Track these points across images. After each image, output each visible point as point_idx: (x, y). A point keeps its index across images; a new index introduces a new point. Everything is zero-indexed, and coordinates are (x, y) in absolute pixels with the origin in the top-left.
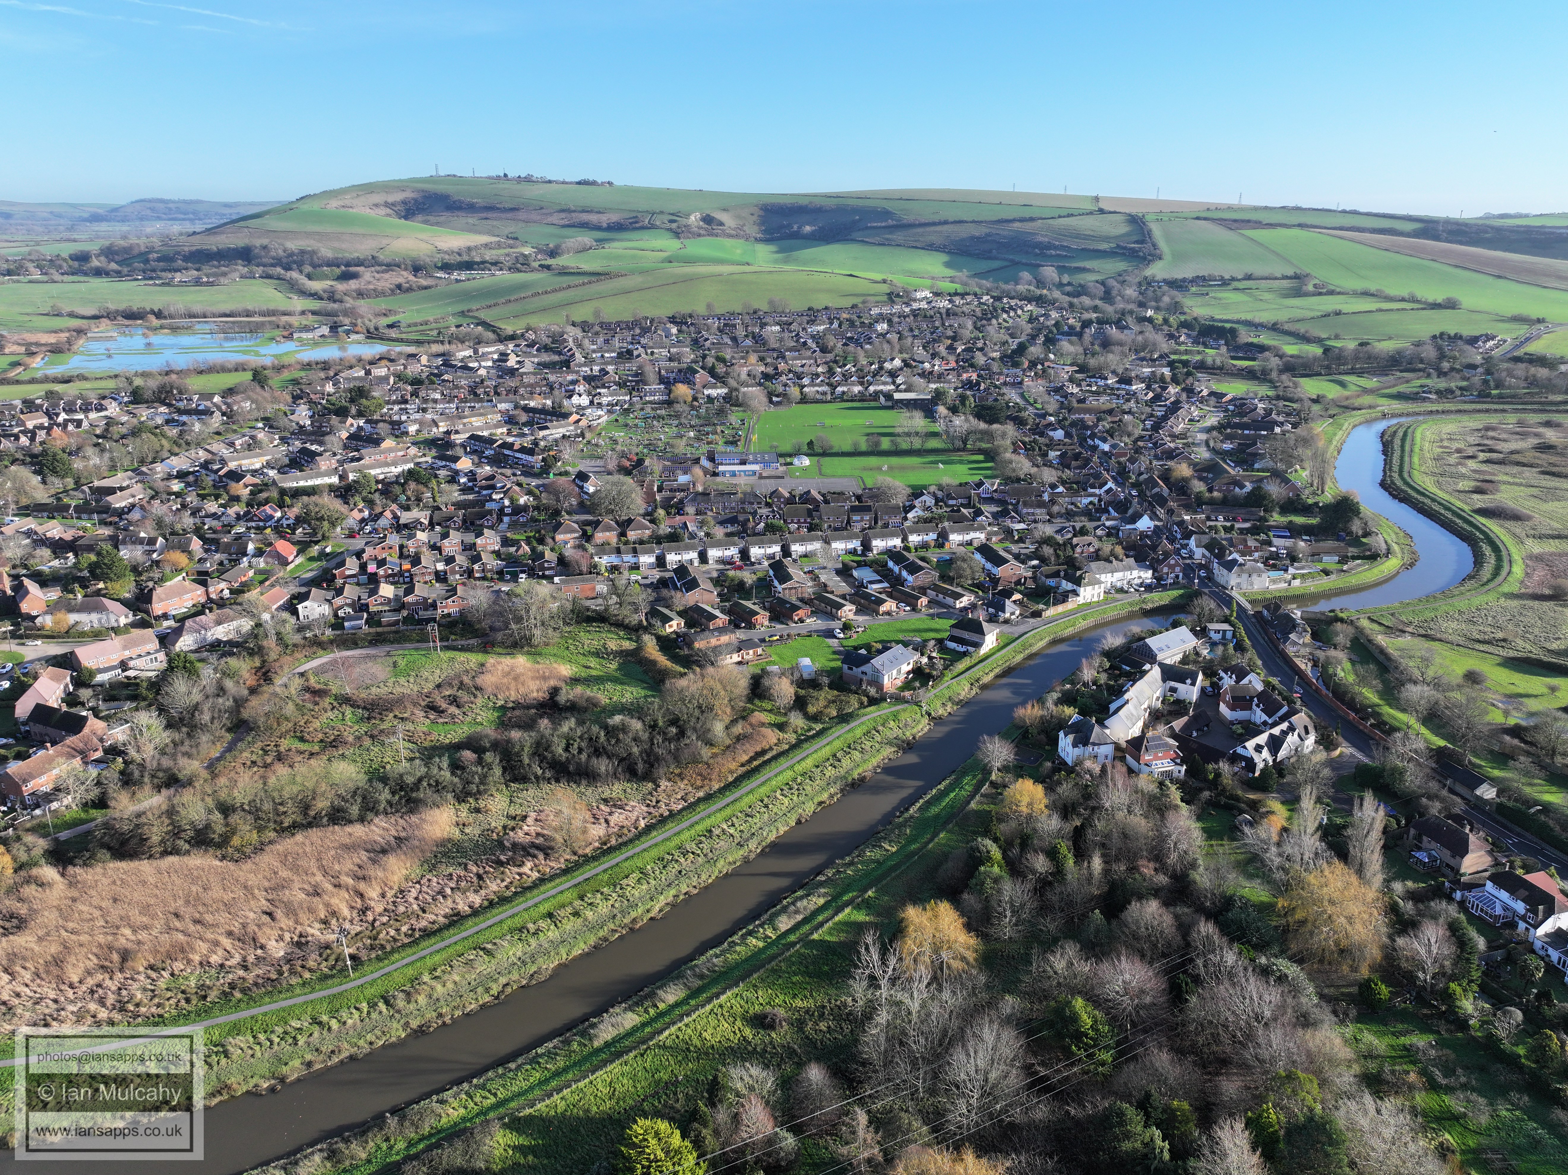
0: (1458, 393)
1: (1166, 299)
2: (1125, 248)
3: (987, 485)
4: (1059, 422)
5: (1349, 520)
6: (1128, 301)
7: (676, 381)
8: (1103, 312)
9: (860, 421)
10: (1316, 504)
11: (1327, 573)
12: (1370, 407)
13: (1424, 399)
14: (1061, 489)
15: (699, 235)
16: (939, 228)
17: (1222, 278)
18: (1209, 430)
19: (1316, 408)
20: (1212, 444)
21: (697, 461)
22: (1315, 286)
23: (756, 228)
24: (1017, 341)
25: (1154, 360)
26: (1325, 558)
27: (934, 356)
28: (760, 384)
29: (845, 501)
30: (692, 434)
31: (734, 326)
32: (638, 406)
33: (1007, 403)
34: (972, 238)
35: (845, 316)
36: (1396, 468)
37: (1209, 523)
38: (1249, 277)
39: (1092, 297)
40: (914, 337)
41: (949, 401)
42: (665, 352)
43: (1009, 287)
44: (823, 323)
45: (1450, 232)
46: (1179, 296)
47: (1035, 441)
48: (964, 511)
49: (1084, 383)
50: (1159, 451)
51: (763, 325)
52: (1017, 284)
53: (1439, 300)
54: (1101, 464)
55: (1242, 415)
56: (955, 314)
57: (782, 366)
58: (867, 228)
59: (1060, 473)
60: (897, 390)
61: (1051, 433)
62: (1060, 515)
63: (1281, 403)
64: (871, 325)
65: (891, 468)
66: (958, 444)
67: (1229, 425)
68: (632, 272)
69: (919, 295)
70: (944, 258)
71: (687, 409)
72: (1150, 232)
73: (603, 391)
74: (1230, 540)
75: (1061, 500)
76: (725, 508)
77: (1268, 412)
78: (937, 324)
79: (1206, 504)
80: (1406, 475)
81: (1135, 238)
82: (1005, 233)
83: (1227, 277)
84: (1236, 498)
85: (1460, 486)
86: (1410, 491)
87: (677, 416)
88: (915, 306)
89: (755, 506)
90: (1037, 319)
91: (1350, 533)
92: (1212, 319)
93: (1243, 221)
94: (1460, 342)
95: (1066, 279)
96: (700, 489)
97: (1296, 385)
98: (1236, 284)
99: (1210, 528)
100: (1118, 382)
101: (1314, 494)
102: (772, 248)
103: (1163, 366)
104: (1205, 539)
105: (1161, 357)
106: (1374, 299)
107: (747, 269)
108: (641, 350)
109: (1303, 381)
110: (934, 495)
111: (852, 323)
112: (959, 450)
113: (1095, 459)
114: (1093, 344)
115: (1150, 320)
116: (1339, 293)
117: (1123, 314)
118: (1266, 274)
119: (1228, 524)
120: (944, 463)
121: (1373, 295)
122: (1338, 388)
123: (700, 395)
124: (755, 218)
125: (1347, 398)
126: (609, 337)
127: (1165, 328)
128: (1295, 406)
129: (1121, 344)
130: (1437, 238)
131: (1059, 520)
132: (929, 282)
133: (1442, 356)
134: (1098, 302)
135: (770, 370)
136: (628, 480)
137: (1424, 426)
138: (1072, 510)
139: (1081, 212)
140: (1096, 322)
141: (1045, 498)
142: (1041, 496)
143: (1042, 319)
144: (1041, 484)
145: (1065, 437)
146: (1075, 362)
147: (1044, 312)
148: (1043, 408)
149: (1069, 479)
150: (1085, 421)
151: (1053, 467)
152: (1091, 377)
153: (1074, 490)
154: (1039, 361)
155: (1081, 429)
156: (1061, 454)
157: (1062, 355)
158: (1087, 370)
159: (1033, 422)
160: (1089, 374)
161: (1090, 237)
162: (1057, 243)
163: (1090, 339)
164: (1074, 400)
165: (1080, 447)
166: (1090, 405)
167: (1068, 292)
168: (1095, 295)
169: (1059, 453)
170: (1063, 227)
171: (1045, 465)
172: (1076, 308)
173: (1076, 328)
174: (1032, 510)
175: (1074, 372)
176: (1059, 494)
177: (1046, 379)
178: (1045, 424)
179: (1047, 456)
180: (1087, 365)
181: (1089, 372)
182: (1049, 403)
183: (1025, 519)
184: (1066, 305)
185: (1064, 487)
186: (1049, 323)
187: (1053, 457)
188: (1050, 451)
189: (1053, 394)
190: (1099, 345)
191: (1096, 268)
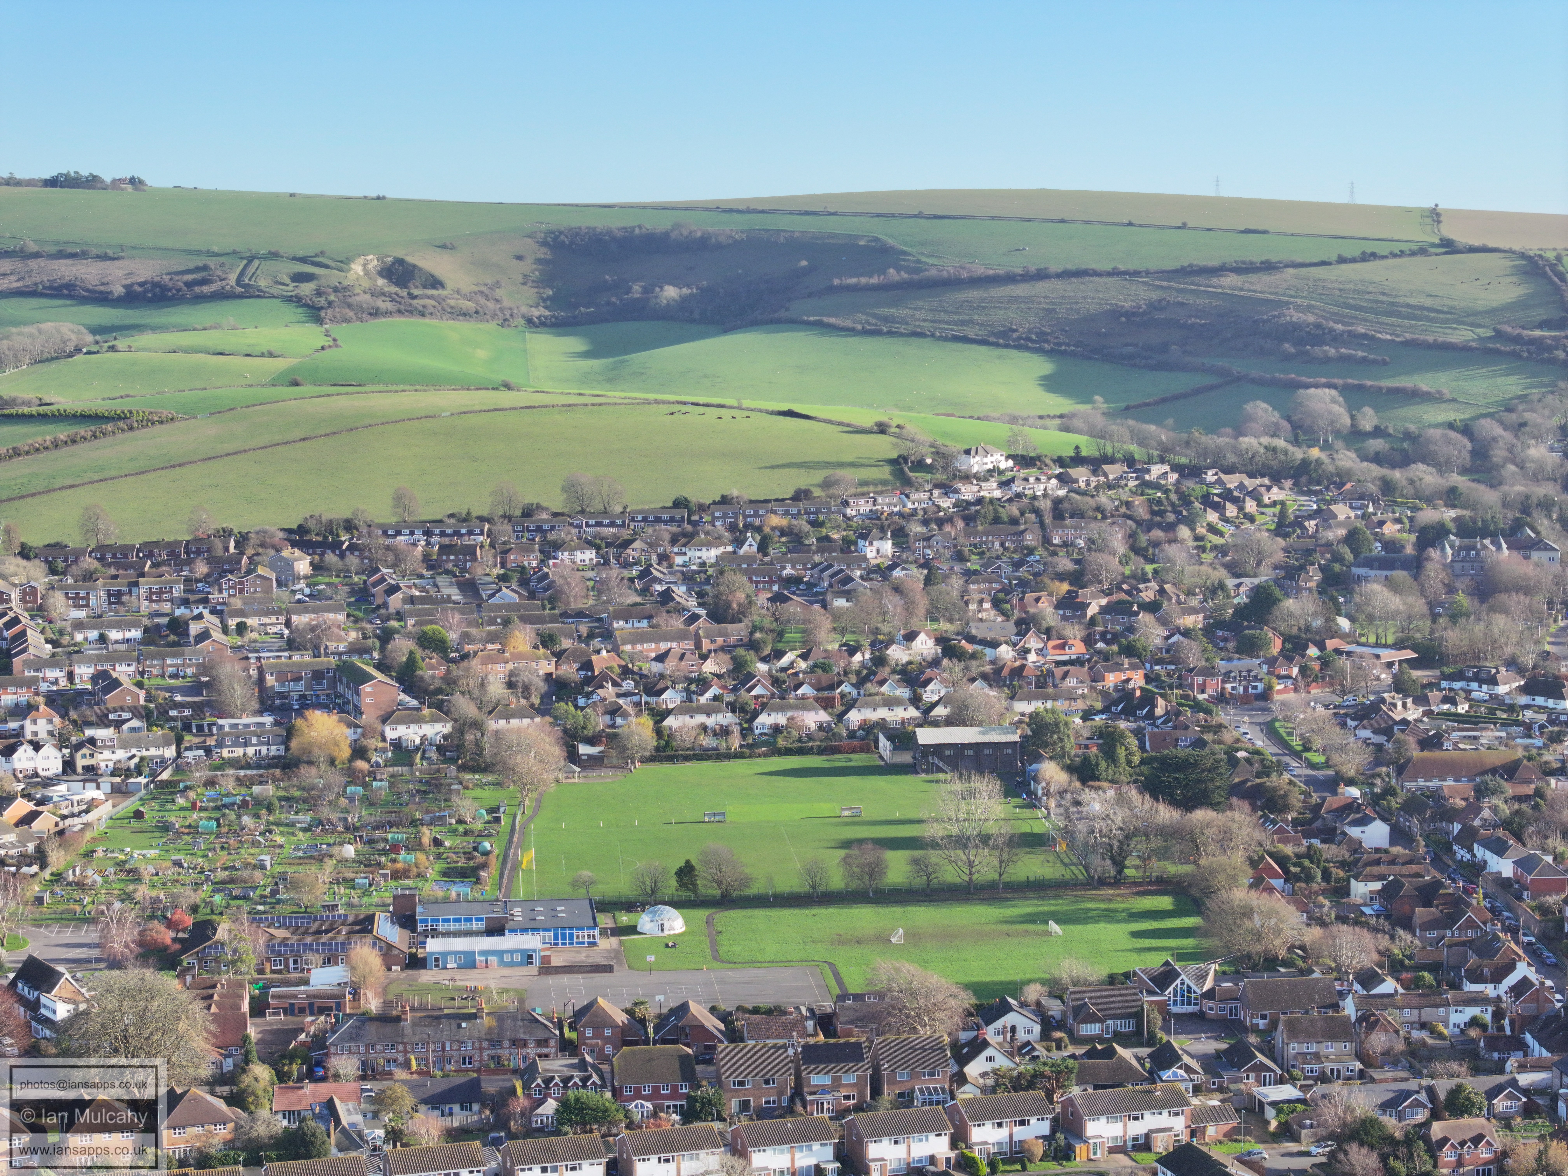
2: (1517, 340)
3: (1186, 978)
4: (1375, 800)
6: (1537, 477)
7: (306, 704)
8: (1472, 506)
9: (826, 808)
14: (1389, 985)
15: (375, 313)
16: (1021, 290)
21: (365, 925)
23: (530, 293)
24: (1248, 583)
27: (1024, 625)
28: (542, 710)
29: (787, 1030)
30: (349, 851)
31: (470, 551)
32: (200, 775)
33: (1230, 752)
34: (1115, 314)
35: (775, 520)
39: (1442, 466)
40: (969, 575)
41: (1071, 747)
42: (276, 626)
43: (1221, 440)
44: (717, 541)
47: (1311, 854)
48: (1125, 1053)
49: (1434, 695)
51: (550, 549)
52: (1240, 433)
54: (1495, 913)
56: (1078, 514)
57: (603, 660)
58: (832, 290)
59: (1384, 941)
60: (927, 721)
61: (1354, 832)
62: (1389, 1058)
64: (847, 546)
65: (914, 937)
66: (1103, 866)
68: (190, 413)
69: (977, 464)
70: (1043, 366)
71: (336, 779)
73: (101, 733)
75: (1391, 1016)
76: (443, 1060)
78: (1030, 539)
81: (1541, 314)
82: (1202, 301)
87: (310, 801)
88: (968, 492)
89: (531, 1051)
90: (1298, 523)
95: (1368, 419)
96: (372, 1003)
100: (1525, 690)
102: (574, 343)
107: (504, 398)
108: (211, 620)
110: (1039, 1011)
111: (795, 539)
112: (1103, 883)
113: (1478, 899)
114: (1451, 590)
117: (1526, 510)
120: (1062, 919)
123: (373, 743)
124: (527, 266)
126: (121, 585)
129: (1524, 588)
131: (1388, 1073)
132: (1003, 430)
134: (1457, 479)
135: (569, 671)
136: (169, 982)
138: (1423, 1044)
139: (1396, 248)
140: (1454, 530)
141: (1346, 1012)
142: (1336, 1006)
143: (1311, 525)
144: (1335, 974)
145: (1393, 842)
146: (1408, 639)
147: (1315, 507)
148: (1327, 765)
149: (1410, 957)
150: (1444, 798)
151: (1365, 925)
152: (1452, 678)
153: (1423, 986)
154: (1309, 636)
155: (1433, 818)
156: (1384, 887)
157: (1371, 619)
158: (1441, 660)
159: (1304, 801)
160: (1446, 669)
161: (1425, 313)
162: (1340, 327)
163: (1443, 575)
164: (1411, 741)
165: (1435, 868)
166: (1456, 754)
167: (1377, 454)
168: (1448, 462)
169: (1377, 886)
170: (1352, 286)
171: (1342, 919)
172: (1402, 496)
173: (1403, 547)
174: (1314, 1048)
175: (1405, 665)
176: (1386, 1001)
177: (1332, 685)
178: (1335, 806)
179: (1348, 894)
180: (1440, 645)
181: (1447, 664)
182: (1342, 748)
183: (1295, 1072)
184: (1373, 488)
185: (1398, 980)
186: (1330, 535)
187: (1363, 897)
188: (1353, 881)
189: (1354, 723)
190: (1469, 593)
191: (1445, 391)
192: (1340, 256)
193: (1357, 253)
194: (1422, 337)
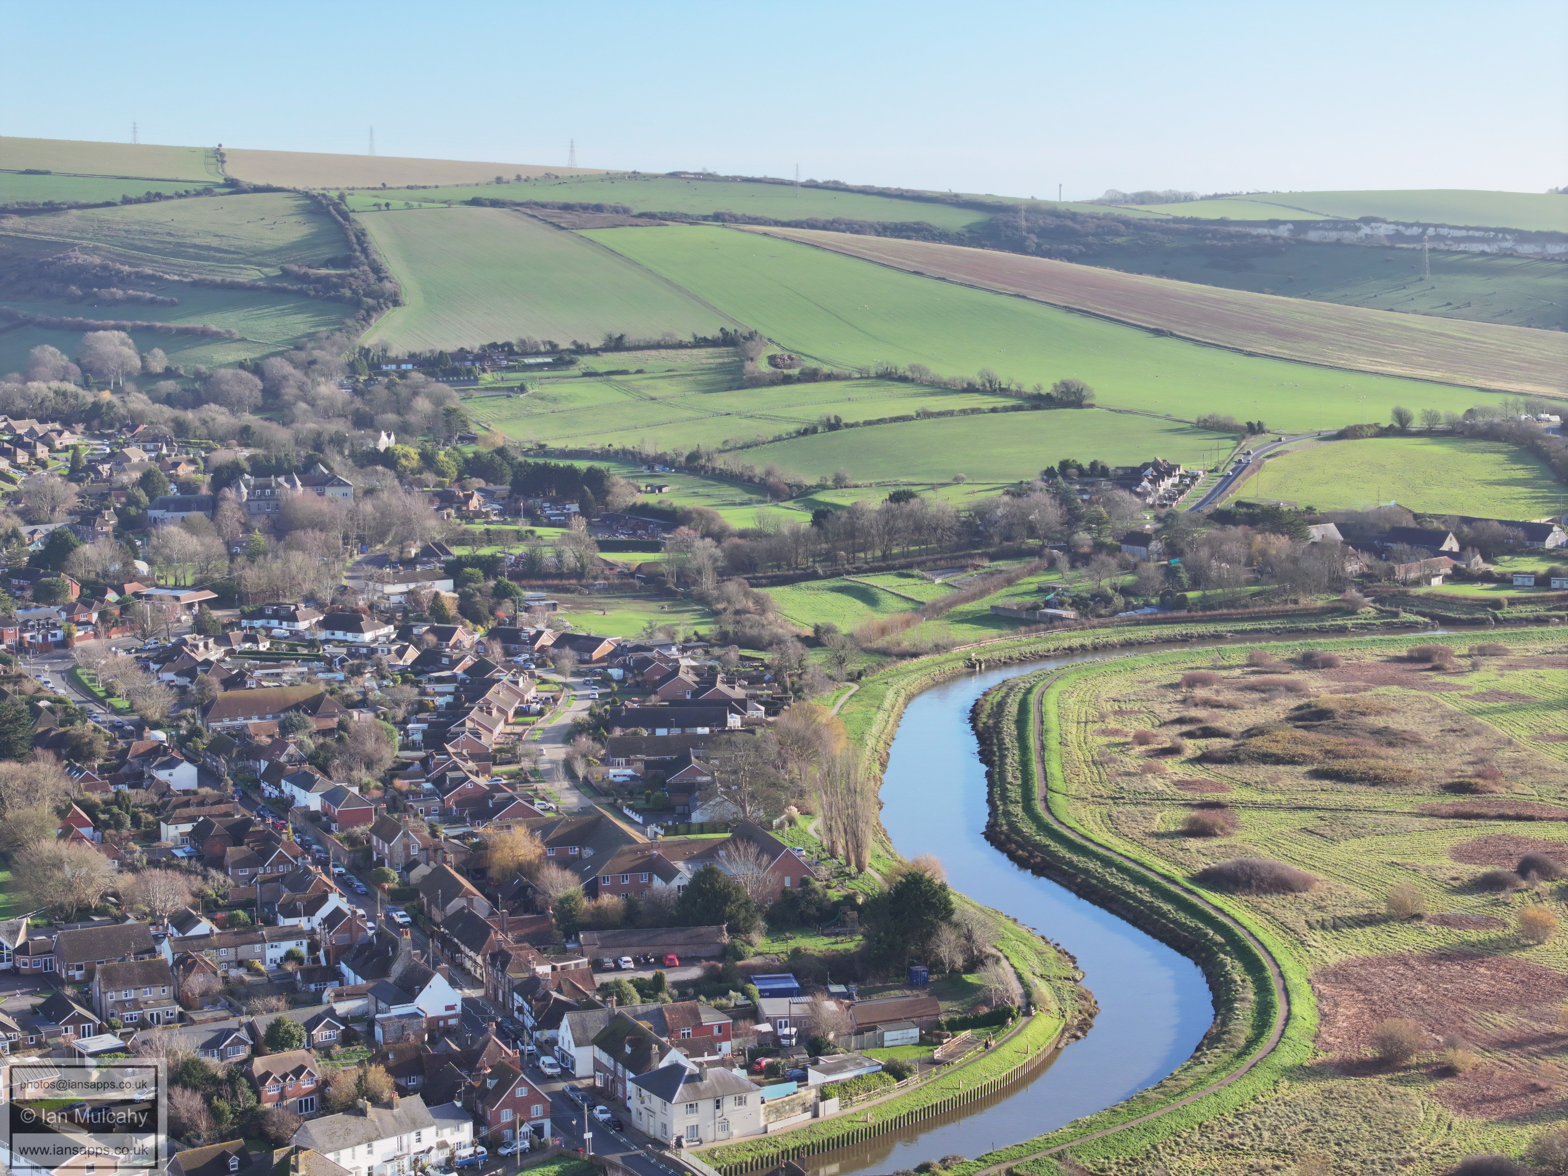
0: (1119, 601)
1: (423, 404)
2: (304, 278)
4: (181, 742)
5: (931, 932)
6: (328, 413)
8: (266, 444)
10: (850, 899)
11: (897, 1072)
12: (938, 648)
13: (1052, 622)
14: (204, 926)
17: (553, 349)
18: (570, 734)
19: (815, 659)
20: (581, 770)
22: (772, 360)
24: (43, 530)
25: (410, 563)
26: (889, 1036)
33: (32, 702)
36: (1015, 793)
37: (601, 979)
38: (616, 344)
39: (234, 405)
43: (9, 386)
45: (1043, 233)
46: (454, 398)
47: (119, 800)
49: (235, 634)
50: (450, 800)
52: (28, 377)
53: (1047, 388)
54: (306, 847)
55: (644, 688)
59: (197, 883)
61: (162, 775)
62: (208, 999)
63: (734, 653)
67: (615, 718)
72: (361, 236)
74: (657, 1016)
75: (208, 957)
77: (707, 678)
79: (586, 927)
80: (1039, 807)
81: (326, 253)
83: (564, 344)
84: (657, 904)
85: (1158, 825)
86: (1054, 846)
90: (91, 467)
91: (937, 965)
92: (542, 450)
93: (585, 208)
94: (1104, 484)
95: (159, 361)
97: (762, 606)
98: (587, 362)
99: (604, 989)
100: (324, 625)
101: (842, 874)
103: (434, 577)
104: (596, 1021)
105: (427, 552)
106: (909, 389)
109: (777, 594)
113: (288, 835)
114: (247, 529)
115: (388, 459)
116: (829, 377)
117: (318, 447)
118: (656, 336)
119: (648, 975)
121: (903, 379)
122: (859, 605)
125: (883, 631)
127: (429, 477)
128: (767, 657)
129: (320, 524)
130: (1019, 247)
131: (208, 1014)
133: (1073, 519)
134: (249, 419)
137: (1061, 685)
138: (241, 981)
139: (181, 188)
140: (249, 469)
141: (163, 957)
142: (152, 951)
143: (105, 469)
144: (149, 919)
145: (201, 783)
146: (206, 579)
147: (108, 450)
148: (131, 709)
149: (224, 897)
150: (250, 736)
151: (177, 868)
152: (252, 616)
153: (239, 925)
154: (108, 581)
155: (240, 756)
156: (195, 829)
157: (169, 560)
158: (240, 599)
159: (110, 748)
160: (246, 608)
161: (212, 253)
162: (127, 268)
163: (239, 515)
164: (214, 681)
165: (244, 805)
166: (259, 692)
167: (169, 395)
168: (240, 402)
169: (187, 828)
170: (138, 227)
171: (154, 863)
172: (195, 437)
173: (199, 488)
174: (132, 995)
175: (205, 606)
176: (202, 942)
177: (132, 629)
178: (141, 751)
179: (159, 838)
180: (239, 584)
181: (247, 603)
182: (146, 692)
183: (115, 1020)
184: (166, 430)
185: (212, 920)
186: (125, 479)
187: (174, 839)
188: (163, 825)
189: (157, 667)
190: (265, 531)
191: (234, 331)
192: (124, 197)
193: (141, 193)
194: (209, 277)
